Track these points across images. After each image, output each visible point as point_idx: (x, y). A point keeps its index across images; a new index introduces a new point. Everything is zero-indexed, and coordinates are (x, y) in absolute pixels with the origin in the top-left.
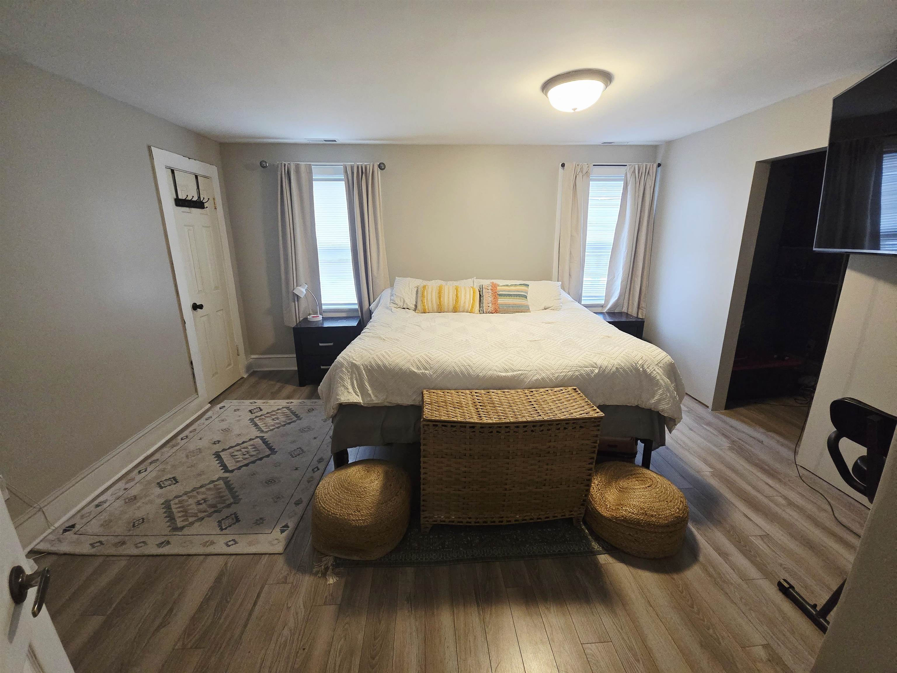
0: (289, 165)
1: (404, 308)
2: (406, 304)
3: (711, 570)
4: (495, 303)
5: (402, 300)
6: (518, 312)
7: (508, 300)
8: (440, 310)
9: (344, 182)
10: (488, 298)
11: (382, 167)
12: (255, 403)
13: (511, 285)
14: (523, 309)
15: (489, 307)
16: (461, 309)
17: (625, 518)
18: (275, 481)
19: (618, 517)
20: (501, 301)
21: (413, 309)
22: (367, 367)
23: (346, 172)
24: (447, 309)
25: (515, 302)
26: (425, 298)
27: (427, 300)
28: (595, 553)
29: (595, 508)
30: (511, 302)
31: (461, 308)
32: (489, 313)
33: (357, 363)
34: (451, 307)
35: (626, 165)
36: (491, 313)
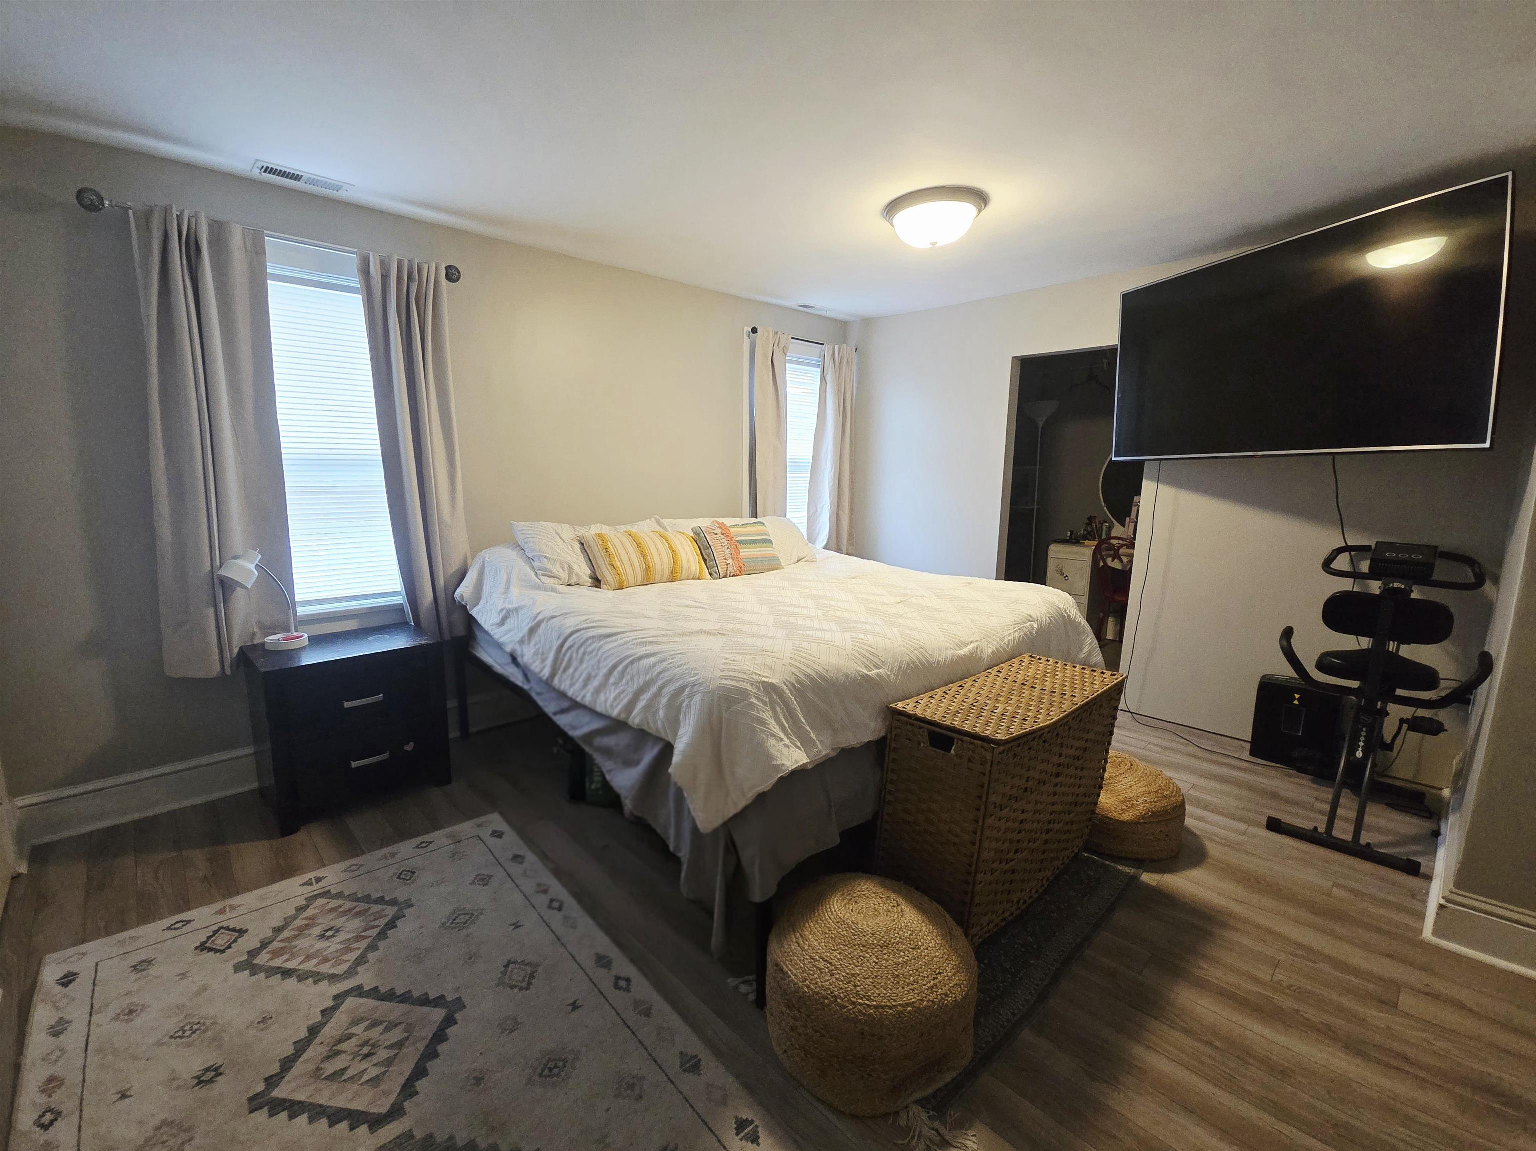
0: (194, 220)
1: (570, 585)
2: (577, 574)
3: (1217, 839)
4: (736, 557)
5: (566, 566)
6: (769, 570)
7: (755, 550)
8: (647, 581)
9: (360, 296)
10: (721, 551)
11: (453, 275)
12: (189, 921)
13: (743, 525)
14: (772, 565)
15: (728, 565)
16: (685, 575)
17: (1153, 812)
18: (565, 1061)
19: (1145, 814)
20: (746, 552)
21: (590, 585)
22: (793, 685)
23: (366, 272)
24: (660, 576)
25: (764, 552)
26: (616, 559)
27: (621, 561)
28: (1135, 878)
29: (1107, 817)
30: (760, 553)
31: (684, 572)
32: (730, 576)
33: (773, 682)
34: (667, 573)
35: (823, 344)
36: (734, 576)
